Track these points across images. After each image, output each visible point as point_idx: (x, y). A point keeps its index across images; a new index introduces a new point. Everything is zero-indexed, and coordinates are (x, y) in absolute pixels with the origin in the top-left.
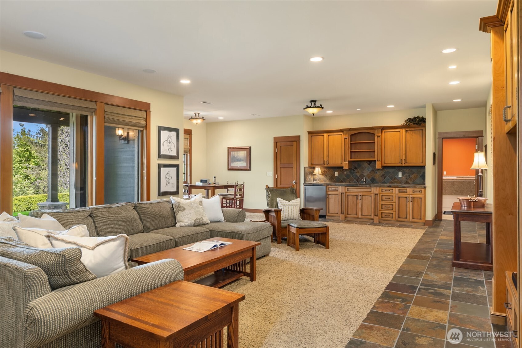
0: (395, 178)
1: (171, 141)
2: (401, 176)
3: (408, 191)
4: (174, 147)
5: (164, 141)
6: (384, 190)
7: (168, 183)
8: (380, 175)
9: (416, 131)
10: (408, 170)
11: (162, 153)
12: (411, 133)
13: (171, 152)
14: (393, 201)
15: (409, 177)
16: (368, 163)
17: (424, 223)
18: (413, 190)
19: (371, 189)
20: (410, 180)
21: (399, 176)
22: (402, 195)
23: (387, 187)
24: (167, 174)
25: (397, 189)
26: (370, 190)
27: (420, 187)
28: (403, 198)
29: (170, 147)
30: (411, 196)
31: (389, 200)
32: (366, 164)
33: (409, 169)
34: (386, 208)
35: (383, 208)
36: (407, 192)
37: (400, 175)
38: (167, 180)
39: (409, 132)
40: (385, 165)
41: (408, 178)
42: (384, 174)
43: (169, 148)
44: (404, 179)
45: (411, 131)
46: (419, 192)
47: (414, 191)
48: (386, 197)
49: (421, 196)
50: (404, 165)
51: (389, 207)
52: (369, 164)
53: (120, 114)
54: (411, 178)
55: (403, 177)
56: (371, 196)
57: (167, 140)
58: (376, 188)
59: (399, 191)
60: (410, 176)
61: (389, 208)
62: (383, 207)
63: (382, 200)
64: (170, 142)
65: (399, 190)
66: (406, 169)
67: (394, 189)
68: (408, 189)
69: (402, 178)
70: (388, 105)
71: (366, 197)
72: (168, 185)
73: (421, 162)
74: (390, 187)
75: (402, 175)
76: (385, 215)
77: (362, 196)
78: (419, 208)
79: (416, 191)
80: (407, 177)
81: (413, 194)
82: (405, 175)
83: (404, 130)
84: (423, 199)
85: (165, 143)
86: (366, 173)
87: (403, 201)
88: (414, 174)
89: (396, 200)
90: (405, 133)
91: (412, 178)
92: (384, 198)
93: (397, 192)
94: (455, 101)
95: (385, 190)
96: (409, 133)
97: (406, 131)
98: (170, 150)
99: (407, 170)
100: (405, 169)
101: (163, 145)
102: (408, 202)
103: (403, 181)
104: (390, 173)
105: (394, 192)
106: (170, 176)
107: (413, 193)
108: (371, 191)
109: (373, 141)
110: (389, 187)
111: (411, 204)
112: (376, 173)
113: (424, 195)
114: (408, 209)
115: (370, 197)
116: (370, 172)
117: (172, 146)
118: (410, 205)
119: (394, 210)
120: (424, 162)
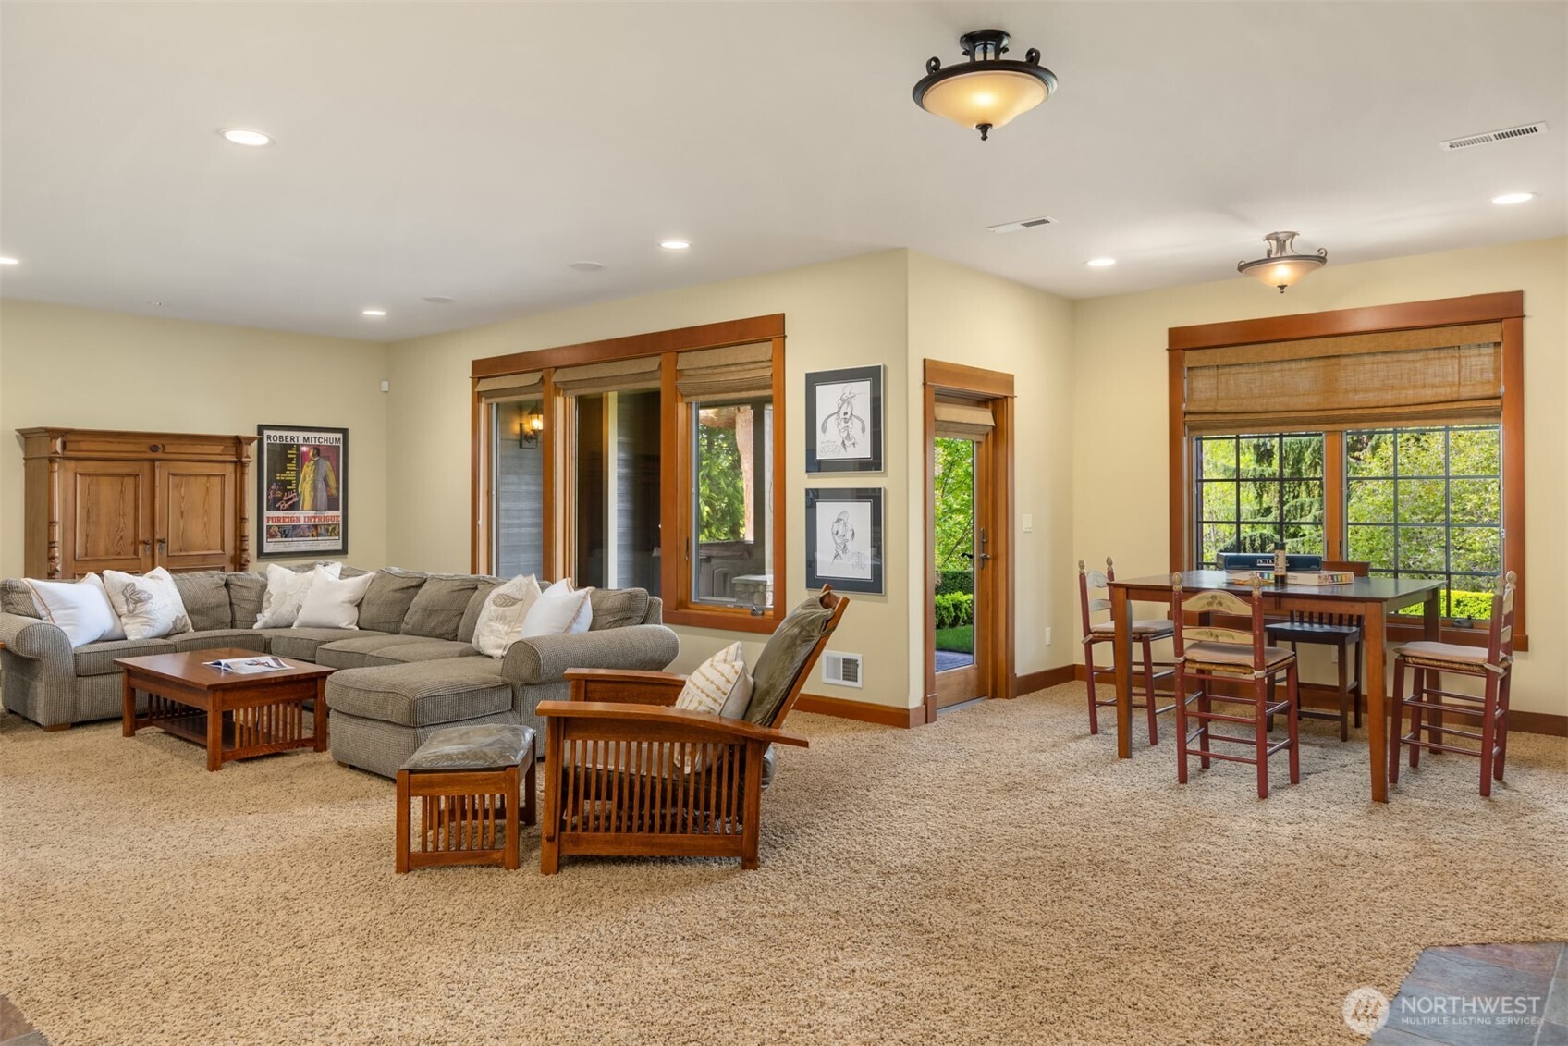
1: (852, 414)
4: (863, 430)
5: (828, 417)
7: (841, 552)
11: (820, 456)
13: (850, 449)
24: (838, 520)
29: (848, 434)
38: (839, 541)
43: (845, 434)
53: (715, 367)
57: (838, 413)
64: (847, 416)
72: (843, 556)
85: (832, 422)
98: (846, 442)
101: (824, 430)
106: (849, 527)
117: (855, 427)
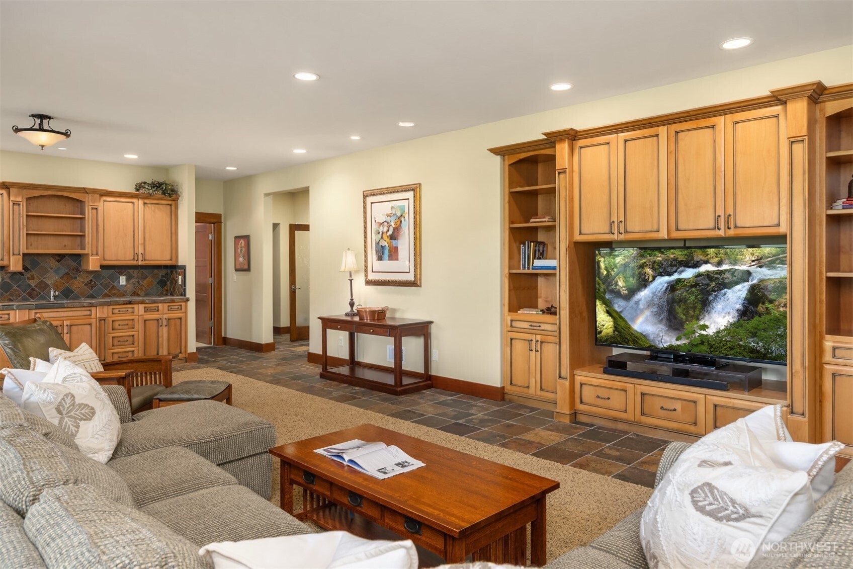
0: (113, 287)
2: (124, 283)
3: (160, 308)
6: (116, 311)
8: (83, 282)
9: (161, 206)
10: (136, 271)
12: (153, 208)
14: (134, 328)
15: (139, 283)
16: (58, 258)
17: (186, 359)
18: (169, 306)
19: (90, 310)
20: (141, 289)
21: (121, 284)
22: (149, 316)
23: (124, 304)
25: (142, 306)
26: (88, 313)
27: (181, 301)
28: (152, 321)
30: (165, 316)
31: (126, 327)
32: (53, 263)
33: (139, 271)
34: (120, 343)
35: (115, 344)
36: (158, 310)
37: (123, 280)
39: (149, 205)
40: (105, 263)
41: (136, 286)
42: (92, 280)
44: (130, 288)
45: (153, 205)
46: (178, 308)
47: (170, 308)
48: (121, 323)
49: (179, 315)
50: (140, 263)
51: (127, 341)
52: (59, 261)
54: (142, 285)
55: (128, 285)
56: (90, 324)
58: (102, 307)
59: (146, 310)
60: (141, 282)
61: (127, 343)
62: (116, 342)
63: (113, 330)
65: (145, 308)
66: (133, 270)
67: (136, 306)
68: (160, 305)
69: (126, 286)
70: (126, 154)
71: (80, 327)
73: (169, 258)
74: (130, 303)
75: (127, 280)
76: (119, 357)
77: (71, 326)
78: (178, 335)
79: (172, 307)
80: (134, 284)
81: (170, 312)
82: (131, 282)
83: (141, 202)
84: (183, 320)
86: (51, 279)
87: (152, 326)
88: (147, 279)
89: (139, 326)
90: (143, 207)
91: (144, 286)
92: (116, 325)
93: (142, 311)
94: (227, 168)
95: (118, 310)
96: (148, 207)
97: (145, 203)
99: (135, 273)
100: (131, 271)
102: (161, 328)
103: (128, 292)
104: (104, 277)
105: (136, 311)
107: (168, 310)
108: (90, 315)
109: (81, 216)
110: (127, 304)
111: (165, 329)
112: (75, 278)
113: (186, 313)
114: (160, 339)
115: (89, 326)
116: (62, 278)
118: (164, 331)
119: (136, 344)
120: (174, 259)
